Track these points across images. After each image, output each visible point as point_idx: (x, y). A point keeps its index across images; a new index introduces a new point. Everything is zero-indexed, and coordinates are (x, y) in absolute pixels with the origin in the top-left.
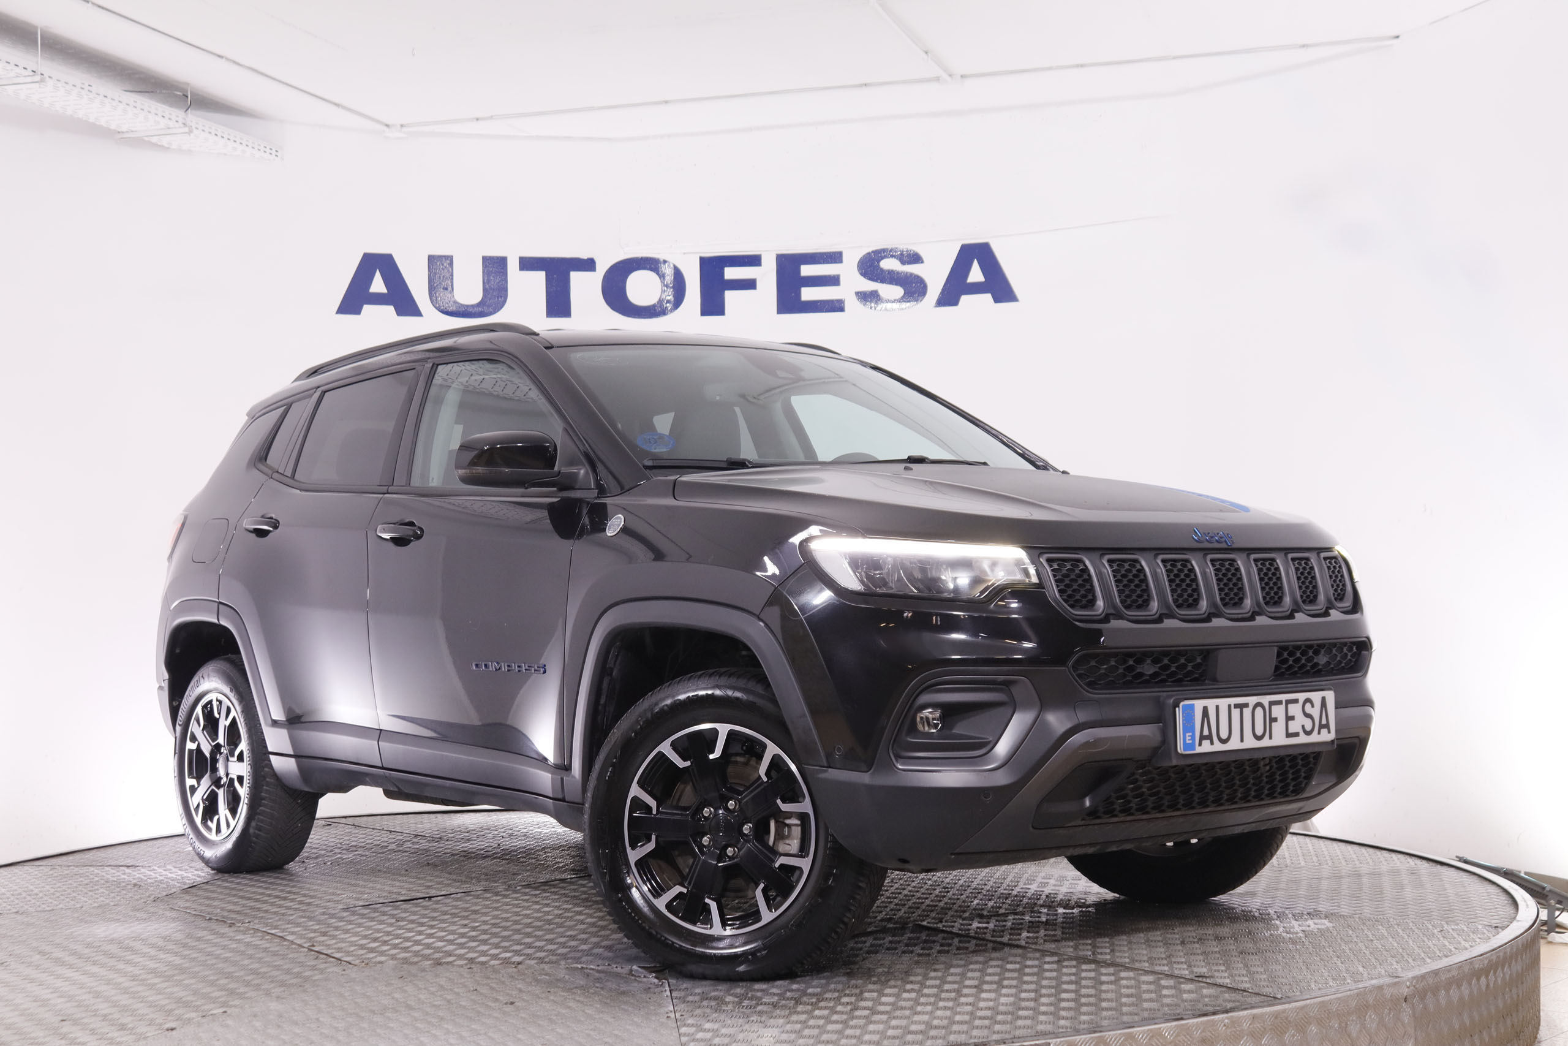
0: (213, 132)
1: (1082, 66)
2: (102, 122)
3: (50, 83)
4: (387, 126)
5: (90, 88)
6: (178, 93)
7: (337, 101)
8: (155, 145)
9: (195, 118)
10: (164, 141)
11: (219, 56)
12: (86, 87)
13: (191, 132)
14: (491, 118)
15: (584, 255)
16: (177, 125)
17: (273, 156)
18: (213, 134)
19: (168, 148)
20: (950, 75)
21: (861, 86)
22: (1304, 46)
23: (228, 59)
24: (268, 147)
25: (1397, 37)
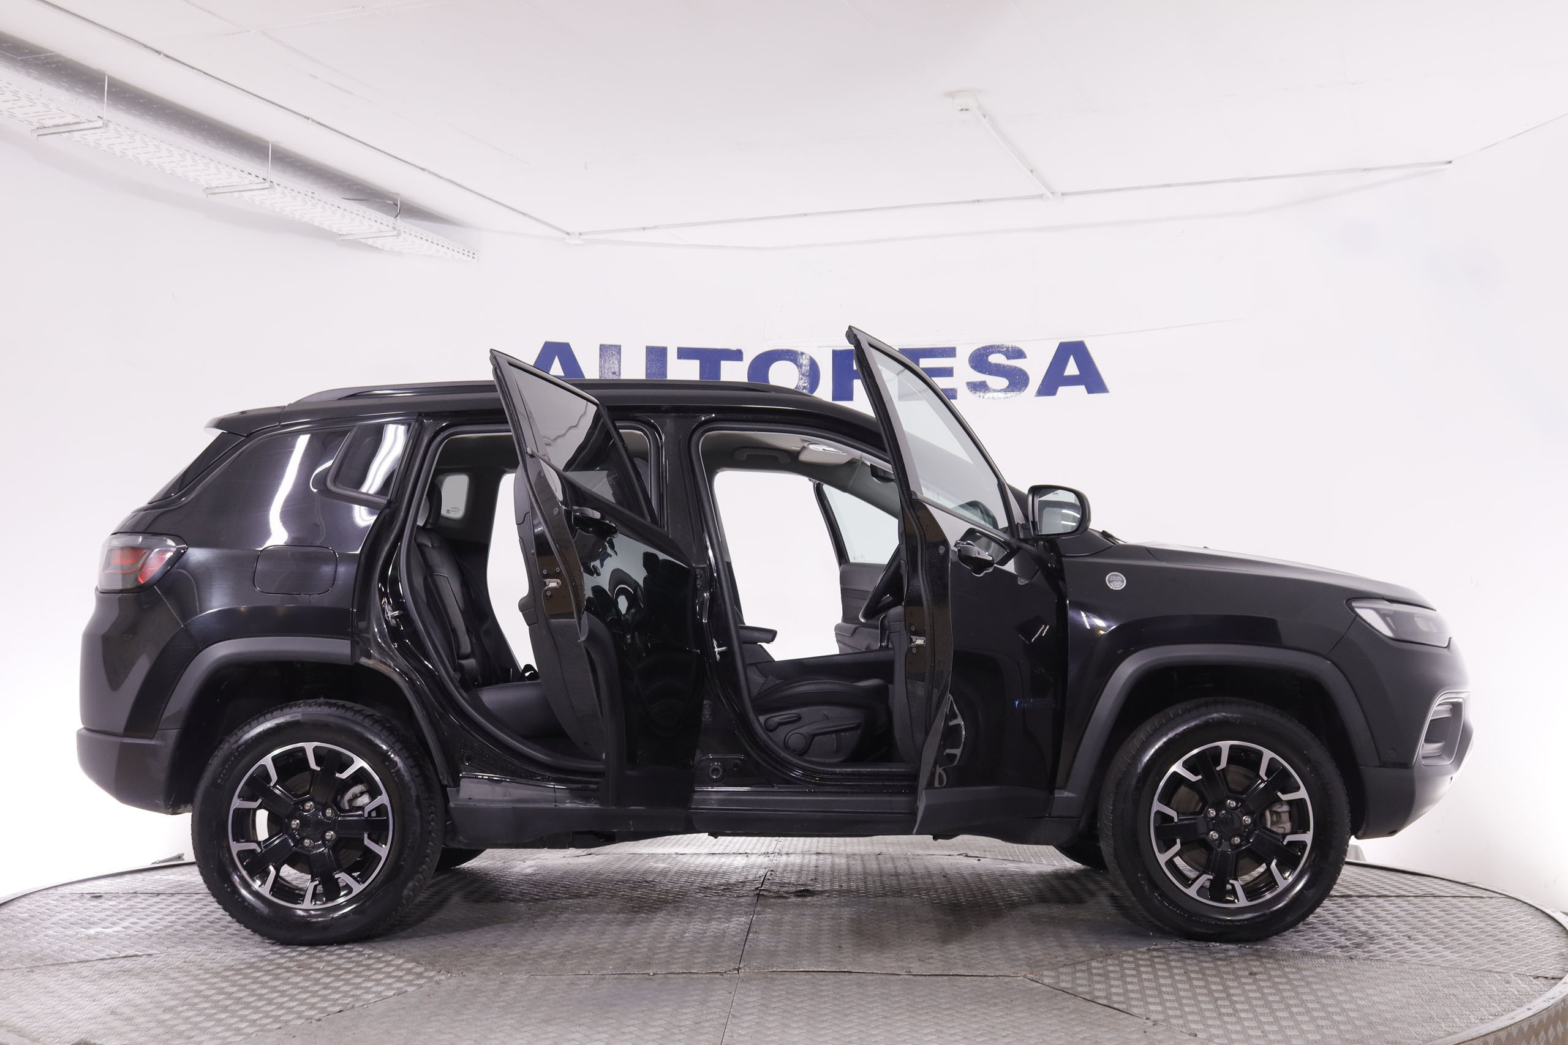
0: (419, 236)
1: (1168, 186)
2: (325, 226)
3: (279, 189)
4: (568, 234)
5: (313, 195)
6: (390, 202)
7: (525, 212)
8: (371, 246)
9: (402, 223)
10: (379, 243)
11: (423, 169)
12: (310, 194)
13: (399, 235)
14: (656, 227)
15: (734, 347)
16: (388, 229)
17: (471, 258)
18: (419, 237)
19: (382, 250)
20: (1052, 193)
21: (974, 202)
22: (1366, 170)
23: (429, 172)
24: (466, 251)
25: (1450, 162)
